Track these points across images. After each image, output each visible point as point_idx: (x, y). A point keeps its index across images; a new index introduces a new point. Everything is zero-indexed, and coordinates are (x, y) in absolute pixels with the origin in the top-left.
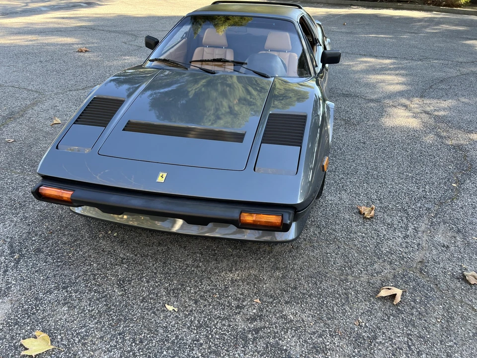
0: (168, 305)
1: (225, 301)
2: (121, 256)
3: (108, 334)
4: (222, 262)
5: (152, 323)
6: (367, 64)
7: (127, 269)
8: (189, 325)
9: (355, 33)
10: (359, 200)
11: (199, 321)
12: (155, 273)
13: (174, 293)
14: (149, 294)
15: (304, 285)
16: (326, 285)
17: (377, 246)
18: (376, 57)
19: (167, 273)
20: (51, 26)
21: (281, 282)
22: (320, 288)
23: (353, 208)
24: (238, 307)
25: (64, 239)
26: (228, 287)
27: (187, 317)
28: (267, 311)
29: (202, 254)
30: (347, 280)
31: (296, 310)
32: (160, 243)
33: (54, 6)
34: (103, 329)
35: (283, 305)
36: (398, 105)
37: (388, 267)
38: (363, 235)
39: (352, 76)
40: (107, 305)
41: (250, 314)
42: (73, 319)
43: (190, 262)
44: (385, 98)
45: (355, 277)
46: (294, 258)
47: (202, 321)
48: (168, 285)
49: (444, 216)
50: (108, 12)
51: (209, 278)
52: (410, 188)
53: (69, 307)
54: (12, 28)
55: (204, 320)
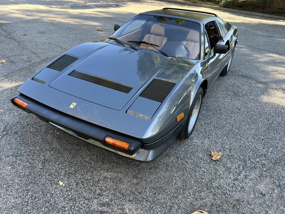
0: (61, 181)
1: (94, 188)
2: (54, 146)
3: (21, 188)
4: (105, 164)
5: (47, 189)
6: (271, 58)
7: (53, 154)
8: (65, 197)
9: (273, 37)
10: (215, 147)
11: (72, 196)
12: (65, 161)
13: (68, 175)
14: (55, 172)
15: (147, 193)
16: (162, 197)
17: (211, 180)
18: (280, 54)
19: (72, 162)
20: (92, 15)
21: (133, 186)
22: (156, 197)
23: (208, 151)
24: (99, 194)
25: (32, 130)
26: (100, 181)
27: (67, 192)
28: (115, 202)
29: (97, 156)
30: (177, 197)
31: (133, 207)
32: (78, 144)
33: (99, 5)
34: (21, 185)
35: (127, 202)
36: (280, 89)
37: (212, 197)
38: (205, 170)
39: (256, 64)
40: (30, 172)
41: (103, 201)
42: (10, 174)
43: (87, 159)
44: (272, 82)
45: (184, 197)
46: (151, 173)
47: (74, 196)
48: (68, 169)
49: (273, 172)
50: (125, 11)
51: (93, 172)
52: (257, 147)
53: (12, 168)
54: (72, 14)
55: (75, 196)
